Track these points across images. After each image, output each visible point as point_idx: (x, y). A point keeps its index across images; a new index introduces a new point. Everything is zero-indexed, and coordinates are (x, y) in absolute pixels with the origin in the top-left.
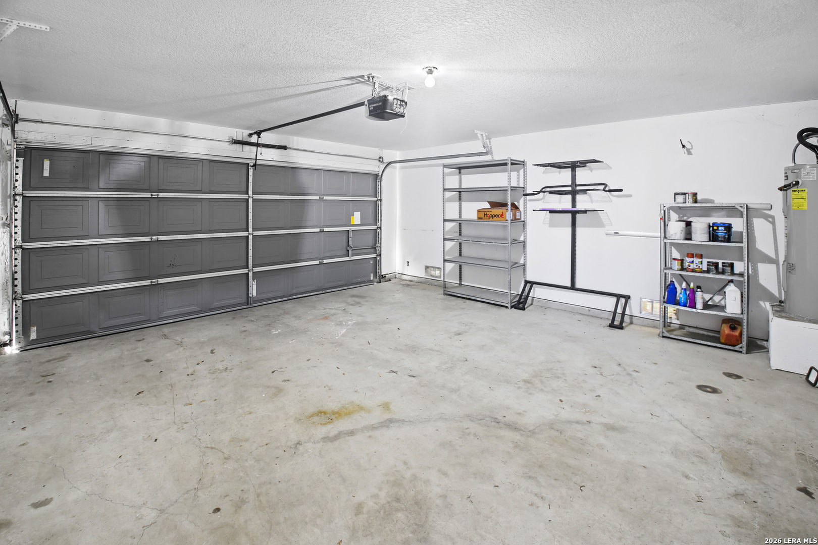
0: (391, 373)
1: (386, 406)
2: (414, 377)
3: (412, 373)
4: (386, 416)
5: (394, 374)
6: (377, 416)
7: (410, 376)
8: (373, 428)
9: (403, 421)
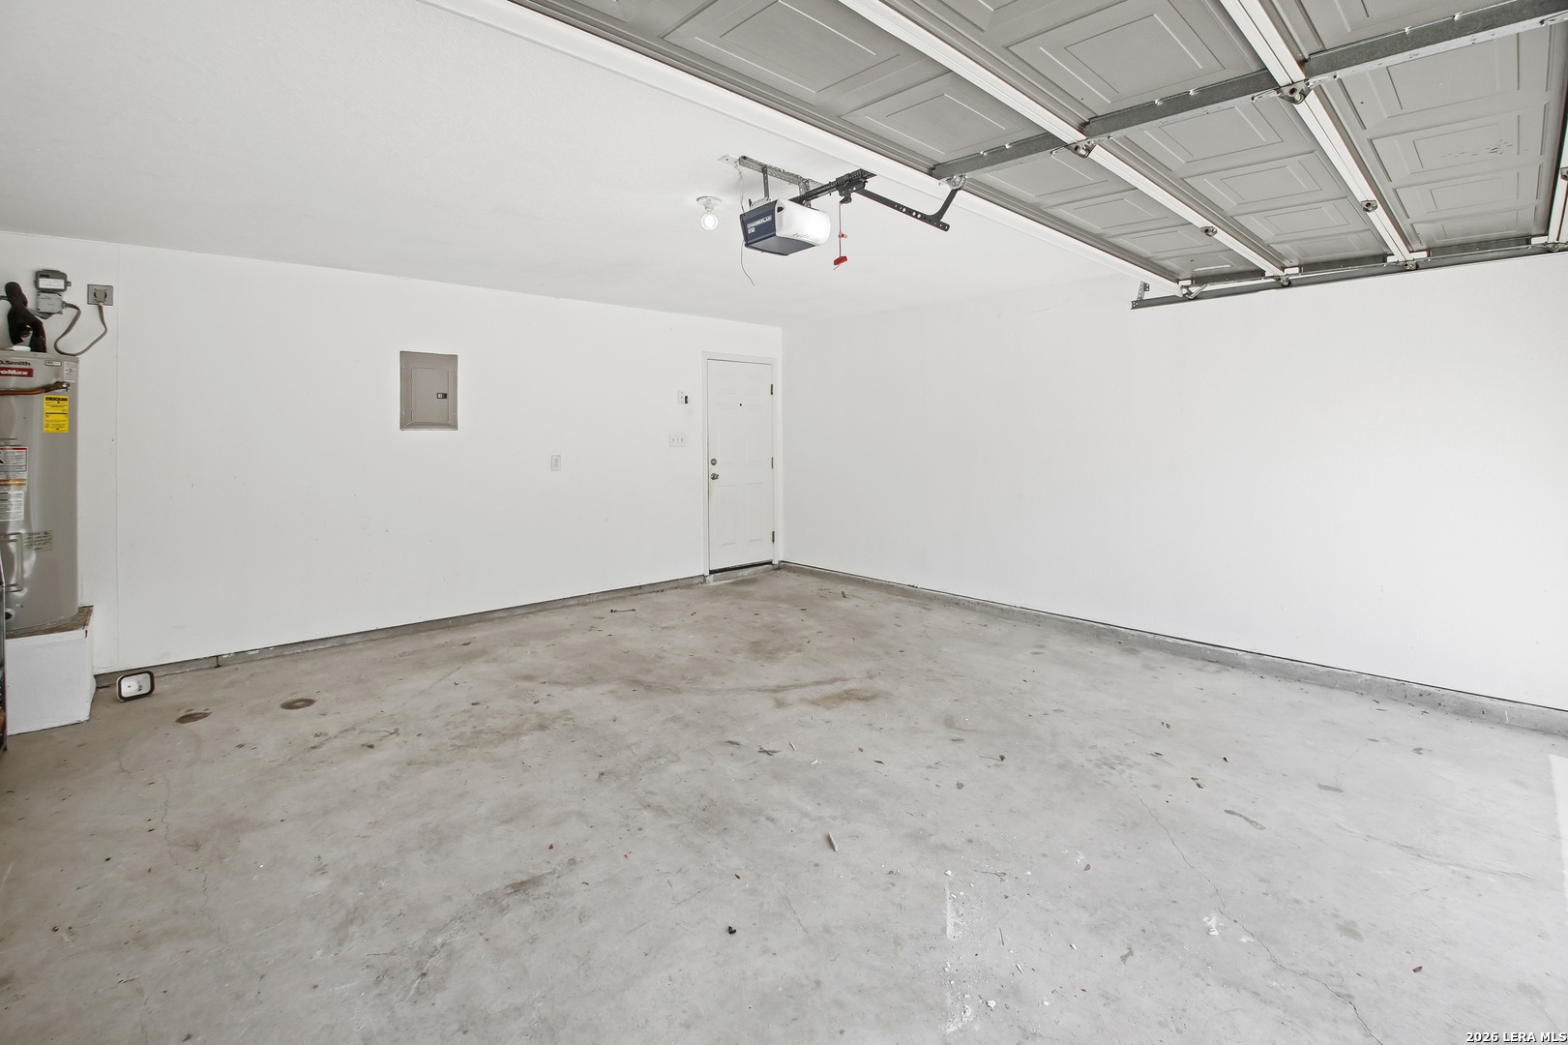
0: (771, 749)
1: (780, 704)
2: (730, 742)
3: (732, 749)
4: (780, 695)
5: (766, 748)
6: (791, 696)
7: (737, 744)
8: (795, 686)
9: (759, 691)
